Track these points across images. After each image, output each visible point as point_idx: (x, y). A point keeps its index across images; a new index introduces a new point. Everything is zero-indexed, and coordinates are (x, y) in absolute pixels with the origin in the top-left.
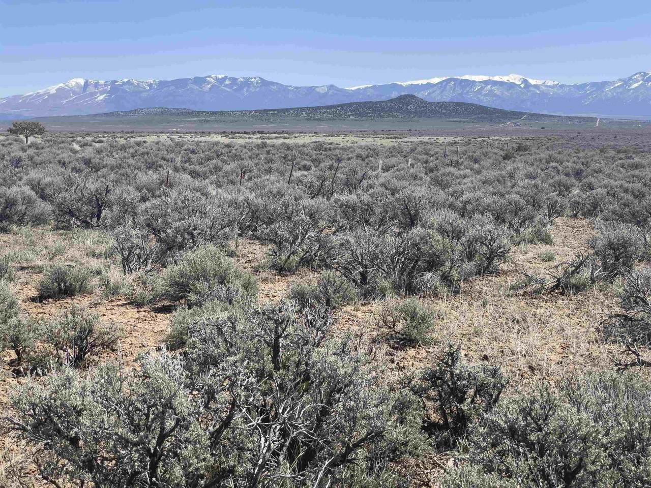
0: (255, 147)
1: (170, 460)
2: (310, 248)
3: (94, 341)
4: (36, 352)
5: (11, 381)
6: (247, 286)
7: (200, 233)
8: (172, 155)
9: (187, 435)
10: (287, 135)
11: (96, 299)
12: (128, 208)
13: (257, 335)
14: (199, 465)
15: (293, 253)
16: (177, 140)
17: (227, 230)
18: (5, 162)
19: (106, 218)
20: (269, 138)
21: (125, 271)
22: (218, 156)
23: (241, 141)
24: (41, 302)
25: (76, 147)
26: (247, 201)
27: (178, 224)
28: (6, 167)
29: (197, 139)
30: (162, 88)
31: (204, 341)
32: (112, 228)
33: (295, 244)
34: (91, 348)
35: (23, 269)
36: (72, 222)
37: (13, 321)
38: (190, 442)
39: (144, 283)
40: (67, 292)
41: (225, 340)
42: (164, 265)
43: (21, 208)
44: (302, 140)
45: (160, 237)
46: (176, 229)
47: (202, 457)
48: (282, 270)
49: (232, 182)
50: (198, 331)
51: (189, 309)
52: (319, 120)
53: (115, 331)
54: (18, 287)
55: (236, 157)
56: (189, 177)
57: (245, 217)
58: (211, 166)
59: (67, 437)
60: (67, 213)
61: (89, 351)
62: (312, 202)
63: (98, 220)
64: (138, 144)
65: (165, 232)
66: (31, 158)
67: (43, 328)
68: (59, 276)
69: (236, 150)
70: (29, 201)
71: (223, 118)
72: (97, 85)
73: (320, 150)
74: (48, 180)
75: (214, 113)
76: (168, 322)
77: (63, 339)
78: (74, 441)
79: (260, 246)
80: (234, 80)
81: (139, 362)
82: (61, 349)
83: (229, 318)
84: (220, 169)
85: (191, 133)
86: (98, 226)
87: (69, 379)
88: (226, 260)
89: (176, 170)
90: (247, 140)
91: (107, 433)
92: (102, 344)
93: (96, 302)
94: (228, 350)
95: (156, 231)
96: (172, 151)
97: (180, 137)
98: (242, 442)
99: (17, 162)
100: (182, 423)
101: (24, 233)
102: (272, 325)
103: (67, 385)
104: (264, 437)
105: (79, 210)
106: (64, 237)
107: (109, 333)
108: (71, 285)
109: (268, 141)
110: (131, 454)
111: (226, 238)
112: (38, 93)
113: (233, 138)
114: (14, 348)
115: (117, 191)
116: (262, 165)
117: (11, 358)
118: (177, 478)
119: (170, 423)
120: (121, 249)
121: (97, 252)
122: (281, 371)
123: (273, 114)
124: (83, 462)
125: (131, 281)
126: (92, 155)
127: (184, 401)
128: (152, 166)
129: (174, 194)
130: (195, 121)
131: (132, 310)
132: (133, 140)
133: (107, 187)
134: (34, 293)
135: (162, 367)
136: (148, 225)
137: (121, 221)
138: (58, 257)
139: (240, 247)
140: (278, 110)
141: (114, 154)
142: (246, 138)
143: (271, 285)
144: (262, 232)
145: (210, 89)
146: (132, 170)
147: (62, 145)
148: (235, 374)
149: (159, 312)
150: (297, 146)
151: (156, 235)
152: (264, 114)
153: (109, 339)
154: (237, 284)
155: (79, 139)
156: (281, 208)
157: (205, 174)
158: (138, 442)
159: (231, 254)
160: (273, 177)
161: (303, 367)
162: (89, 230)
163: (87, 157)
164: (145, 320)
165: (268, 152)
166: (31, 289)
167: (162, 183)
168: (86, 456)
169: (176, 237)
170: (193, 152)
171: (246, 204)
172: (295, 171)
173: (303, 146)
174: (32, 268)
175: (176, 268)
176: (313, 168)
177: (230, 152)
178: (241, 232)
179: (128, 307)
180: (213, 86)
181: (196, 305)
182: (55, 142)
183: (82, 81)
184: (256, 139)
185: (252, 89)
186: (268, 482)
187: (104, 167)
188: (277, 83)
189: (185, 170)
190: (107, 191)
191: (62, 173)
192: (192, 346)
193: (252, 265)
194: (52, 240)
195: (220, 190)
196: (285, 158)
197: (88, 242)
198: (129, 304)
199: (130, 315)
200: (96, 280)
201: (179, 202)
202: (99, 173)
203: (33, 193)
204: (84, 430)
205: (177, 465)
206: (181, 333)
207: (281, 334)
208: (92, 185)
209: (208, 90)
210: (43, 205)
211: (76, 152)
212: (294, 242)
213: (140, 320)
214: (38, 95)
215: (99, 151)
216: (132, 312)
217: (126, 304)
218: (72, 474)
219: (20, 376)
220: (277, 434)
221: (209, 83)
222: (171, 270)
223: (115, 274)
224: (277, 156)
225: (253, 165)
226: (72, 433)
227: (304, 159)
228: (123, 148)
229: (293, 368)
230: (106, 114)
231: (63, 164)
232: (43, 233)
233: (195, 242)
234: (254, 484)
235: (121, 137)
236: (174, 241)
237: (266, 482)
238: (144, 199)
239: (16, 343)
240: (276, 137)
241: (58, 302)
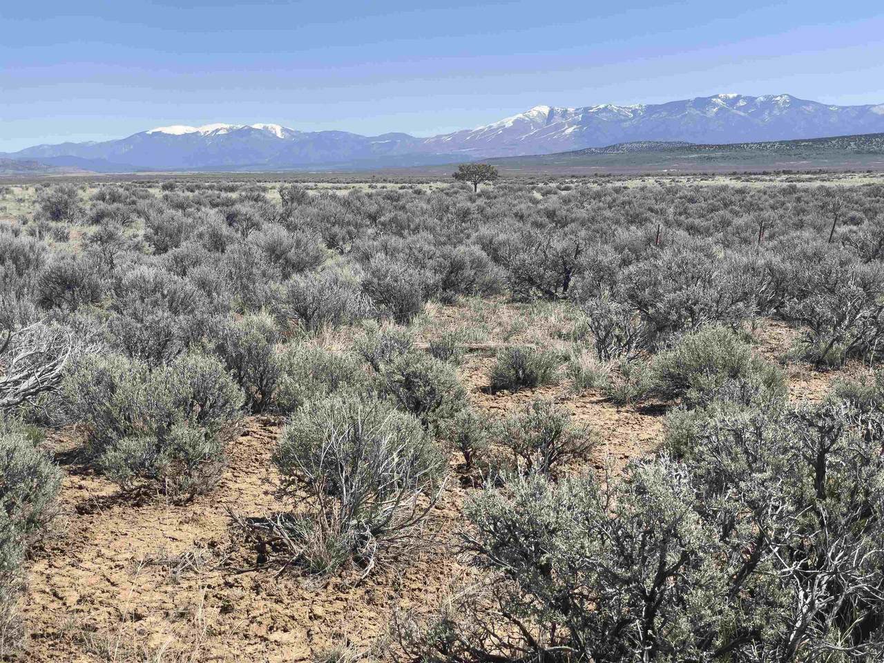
0: (779, 192)
1: (672, 607)
2: (864, 333)
3: (562, 446)
4: (489, 457)
5: (458, 491)
6: (771, 382)
7: (702, 309)
8: (663, 205)
9: (697, 576)
10: (826, 175)
11: (563, 393)
12: (604, 275)
13: (792, 448)
14: (714, 618)
15: (838, 339)
16: (668, 186)
17: (741, 304)
18: (449, 215)
19: (574, 287)
20: (799, 181)
21: (600, 358)
22: (726, 205)
23: (759, 185)
24: (494, 394)
25: (538, 196)
26: (769, 265)
27: (672, 295)
28: (450, 221)
29: (696, 183)
30: (651, 115)
31: (717, 450)
32: (583, 300)
33: (840, 325)
34: (558, 455)
35: (471, 350)
36: (531, 293)
37: (462, 415)
38: (701, 586)
39: (626, 374)
40: (526, 382)
41: (746, 452)
42: (653, 351)
43: (469, 272)
44: (847, 182)
45: (647, 314)
46: (669, 302)
47: (718, 608)
48: (821, 364)
49: (746, 241)
50: (708, 437)
51: (688, 410)
52: (875, 153)
53: (589, 434)
54: (466, 374)
55: (751, 207)
56: (686, 234)
57: (766, 289)
58: (716, 220)
59: (536, 563)
60: (526, 280)
61: (555, 459)
62: (866, 268)
63: (565, 289)
64: (617, 191)
65: (653, 306)
66: (481, 210)
67: (499, 424)
68: (517, 361)
69: (752, 197)
70: (478, 265)
71: (733, 153)
72: (565, 114)
73: (876, 196)
74: (502, 237)
75: (720, 147)
76: (658, 426)
77: (524, 441)
78: (545, 570)
79: (788, 329)
80: (751, 100)
81: (630, 471)
82: (521, 454)
83: (753, 421)
84: (729, 224)
85: (687, 175)
86: (565, 298)
87: (540, 489)
88: (740, 347)
89: (668, 224)
90: (768, 184)
91: (589, 563)
92: (573, 451)
93: (563, 397)
94: (750, 466)
95: (642, 306)
96: (663, 200)
97: (673, 180)
98: (773, 595)
99: (464, 215)
100: (689, 559)
101: (472, 306)
102: (814, 433)
103: (538, 496)
104: (804, 590)
105: (541, 277)
106: (521, 311)
107: (582, 437)
108: (532, 372)
109: (799, 185)
110: (620, 593)
111: (739, 316)
112: (490, 127)
113: (747, 181)
114: (462, 449)
115: (591, 252)
116: (789, 217)
117: (458, 463)
118: (683, 633)
119: (672, 558)
120: (596, 328)
121: (564, 332)
122: (828, 500)
123: (807, 146)
124: (557, 599)
125: (609, 370)
126: (557, 206)
127: (693, 529)
128: (636, 219)
129: (667, 254)
130: (694, 158)
131: (611, 410)
132: (609, 185)
133: (578, 247)
134: (485, 382)
135: (664, 479)
136: (632, 297)
137: (595, 291)
138: (514, 337)
139: (759, 330)
140: (814, 141)
141: (585, 204)
142: (766, 181)
143: (804, 384)
144: (792, 308)
145: (717, 114)
146: (609, 225)
147: (520, 193)
148: (764, 497)
149: (646, 414)
150: (842, 190)
151: (641, 310)
152: (793, 147)
153: (582, 444)
154: (755, 379)
155: (541, 185)
156: (819, 275)
157: (707, 230)
158: (630, 578)
159: (747, 339)
160: (807, 234)
161: (860, 498)
162: (553, 303)
163: (551, 209)
164: (628, 423)
165: (799, 200)
166: (481, 377)
167: (649, 241)
168: (560, 591)
169: (669, 313)
170: (692, 200)
171: (767, 270)
172: (839, 226)
173: (851, 190)
174: (482, 349)
175: (671, 355)
176: (866, 222)
177: (743, 200)
178: (761, 309)
179: (605, 404)
180: (721, 109)
181: (699, 404)
182: (511, 189)
183: (545, 110)
184: (780, 182)
185: (776, 112)
186: (810, 655)
187: (573, 221)
188: (812, 102)
189: (679, 225)
190: (578, 252)
191: (519, 229)
192: (698, 457)
193: (776, 354)
194: (507, 315)
195: (729, 252)
196: (822, 208)
197: (553, 318)
198: (605, 401)
199: (608, 415)
200: (562, 369)
201: (675, 267)
202: (566, 229)
203: (484, 254)
204: (560, 556)
205: (682, 615)
206: (679, 442)
207: (829, 447)
208: (559, 244)
209: (713, 115)
210: (496, 270)
211: (536, 202)
212: (839, 324)
213: (621, 423)
214: (491, 130)
215: (566, 201)
216: (610, 412)
217: (601, 401)
218: (541, 614)
219: (469, 486)
220: (824, 587)
221: (715, 105)
222: (663, 358)
223: (587, 361)
224: (811, 204)
225: (776, 217)
226: (543, 559)
227: (853, 209)
228: (598, 196)
229: (845, 496)
230: (575, 153)
231: (520, 217)
232: (495, 306)
233: (695, 321)
234: (790, 655)
235: (594, 182)
236: (667, 320)
237: (806, 654)
238: (625, 262)
239: (464, 442)
240: (810, 179)
241: (515, 395)
